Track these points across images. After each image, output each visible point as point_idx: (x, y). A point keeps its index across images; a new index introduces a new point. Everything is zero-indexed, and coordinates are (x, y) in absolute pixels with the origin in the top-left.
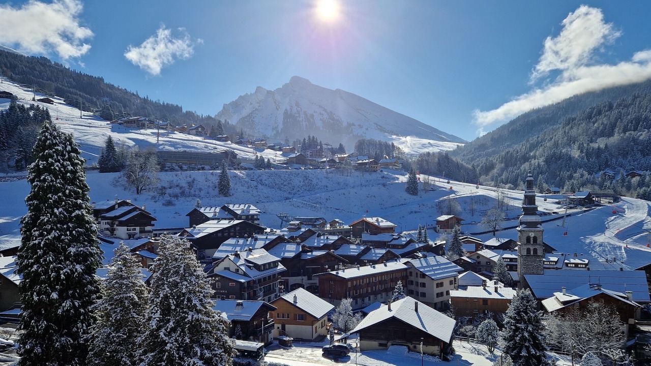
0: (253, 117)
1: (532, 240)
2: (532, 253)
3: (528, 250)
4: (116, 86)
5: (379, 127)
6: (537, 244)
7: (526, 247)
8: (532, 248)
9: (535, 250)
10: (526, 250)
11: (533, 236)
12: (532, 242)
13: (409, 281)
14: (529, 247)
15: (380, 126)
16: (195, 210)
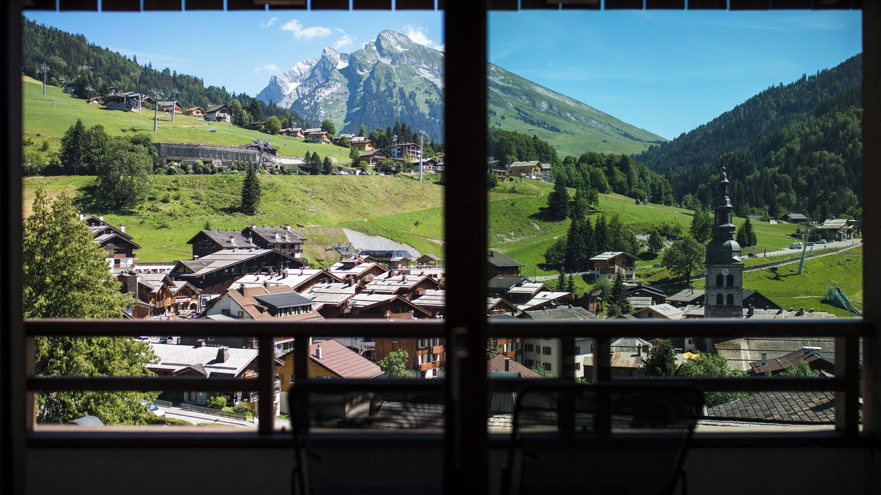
0: (316, 98)
1: (725, 282)
2: (725, 302)
3: (720, 297)
4: (104, 48)
5: (523, 115)
6: (734, 288)
7: (715, 293)
8: (725, 294)
9: (730, 298)
10: (716, 297)
11: (726, 274)
12: (725, 284)
13: (526, 345)
14: (721, 291)
15: (524, 113)
16: (201, 234)
